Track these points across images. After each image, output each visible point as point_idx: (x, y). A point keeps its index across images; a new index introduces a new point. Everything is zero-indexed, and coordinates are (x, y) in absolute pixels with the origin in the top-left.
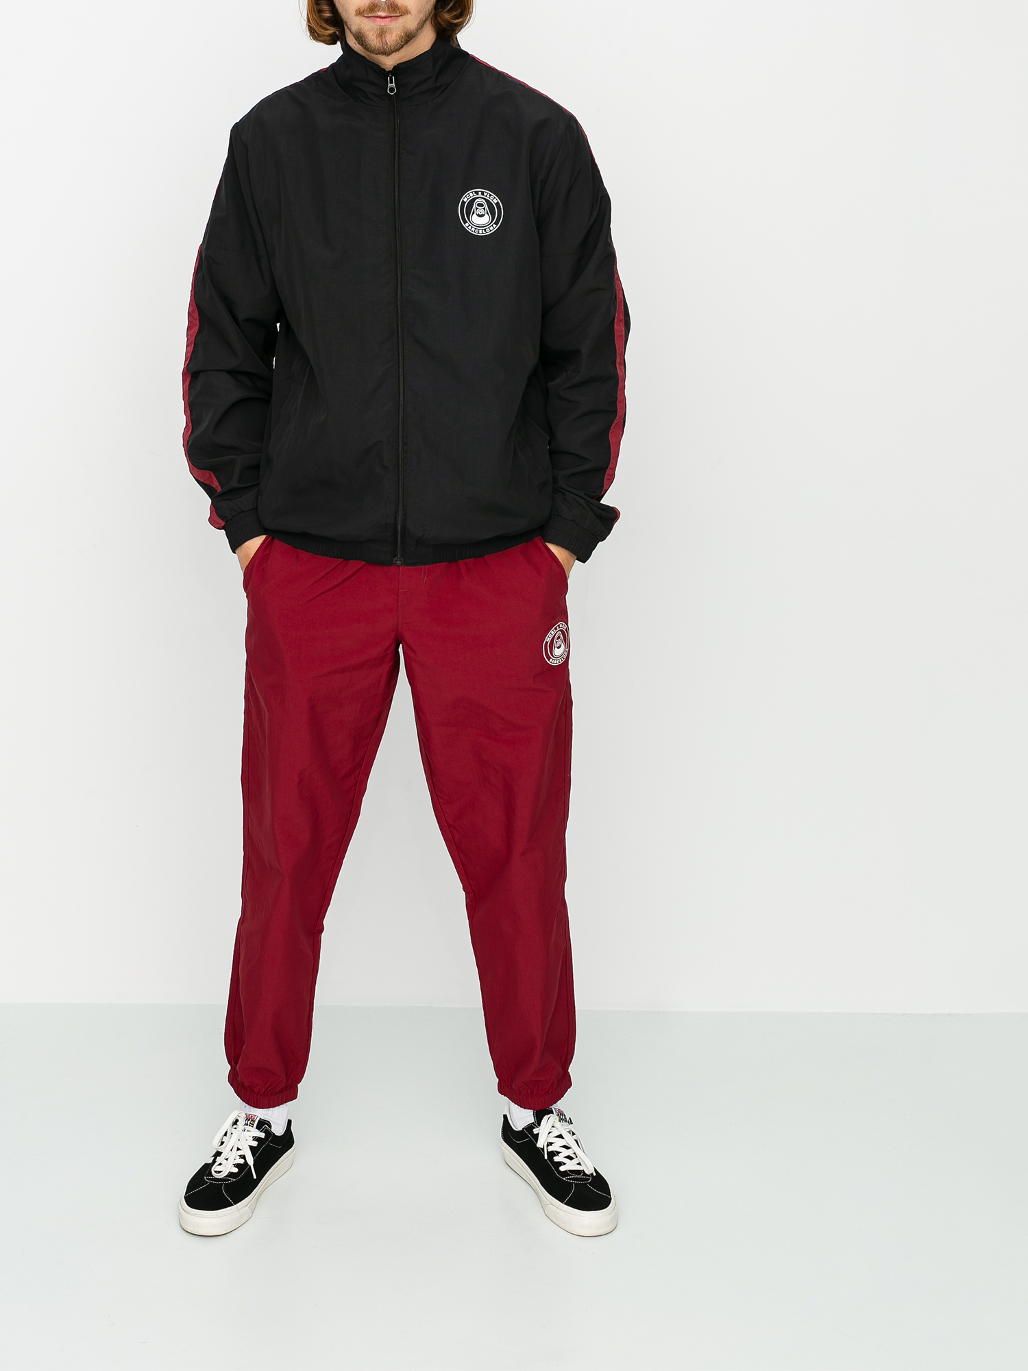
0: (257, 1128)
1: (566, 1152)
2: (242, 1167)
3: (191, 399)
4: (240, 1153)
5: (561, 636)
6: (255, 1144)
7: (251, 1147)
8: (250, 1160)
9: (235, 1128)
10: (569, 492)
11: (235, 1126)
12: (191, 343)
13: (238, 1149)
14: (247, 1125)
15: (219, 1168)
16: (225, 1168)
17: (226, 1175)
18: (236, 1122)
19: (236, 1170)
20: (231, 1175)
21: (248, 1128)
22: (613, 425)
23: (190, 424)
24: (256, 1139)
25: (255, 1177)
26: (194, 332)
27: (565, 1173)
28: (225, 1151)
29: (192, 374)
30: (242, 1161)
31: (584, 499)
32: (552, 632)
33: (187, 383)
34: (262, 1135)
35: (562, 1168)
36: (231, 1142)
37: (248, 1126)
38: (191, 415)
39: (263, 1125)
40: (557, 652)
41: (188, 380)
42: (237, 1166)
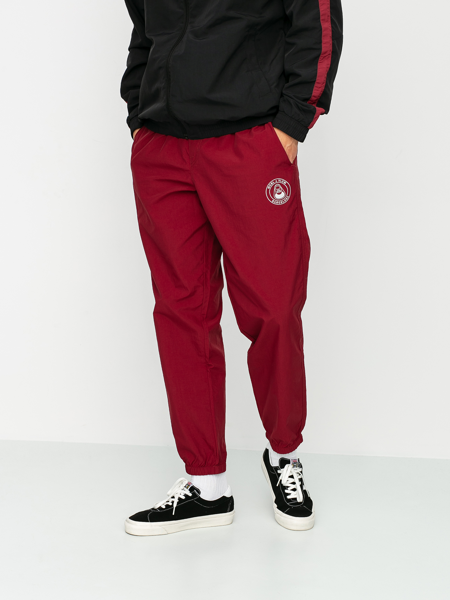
1: (293, 487)
5: (281, 187)
19: (165, 507)
22: (320, 57)
27: (289, 500)
30: (171, 504)
31: (292, 98)
35: (289, 497)
40: (278, 196)
42: (167, 505)
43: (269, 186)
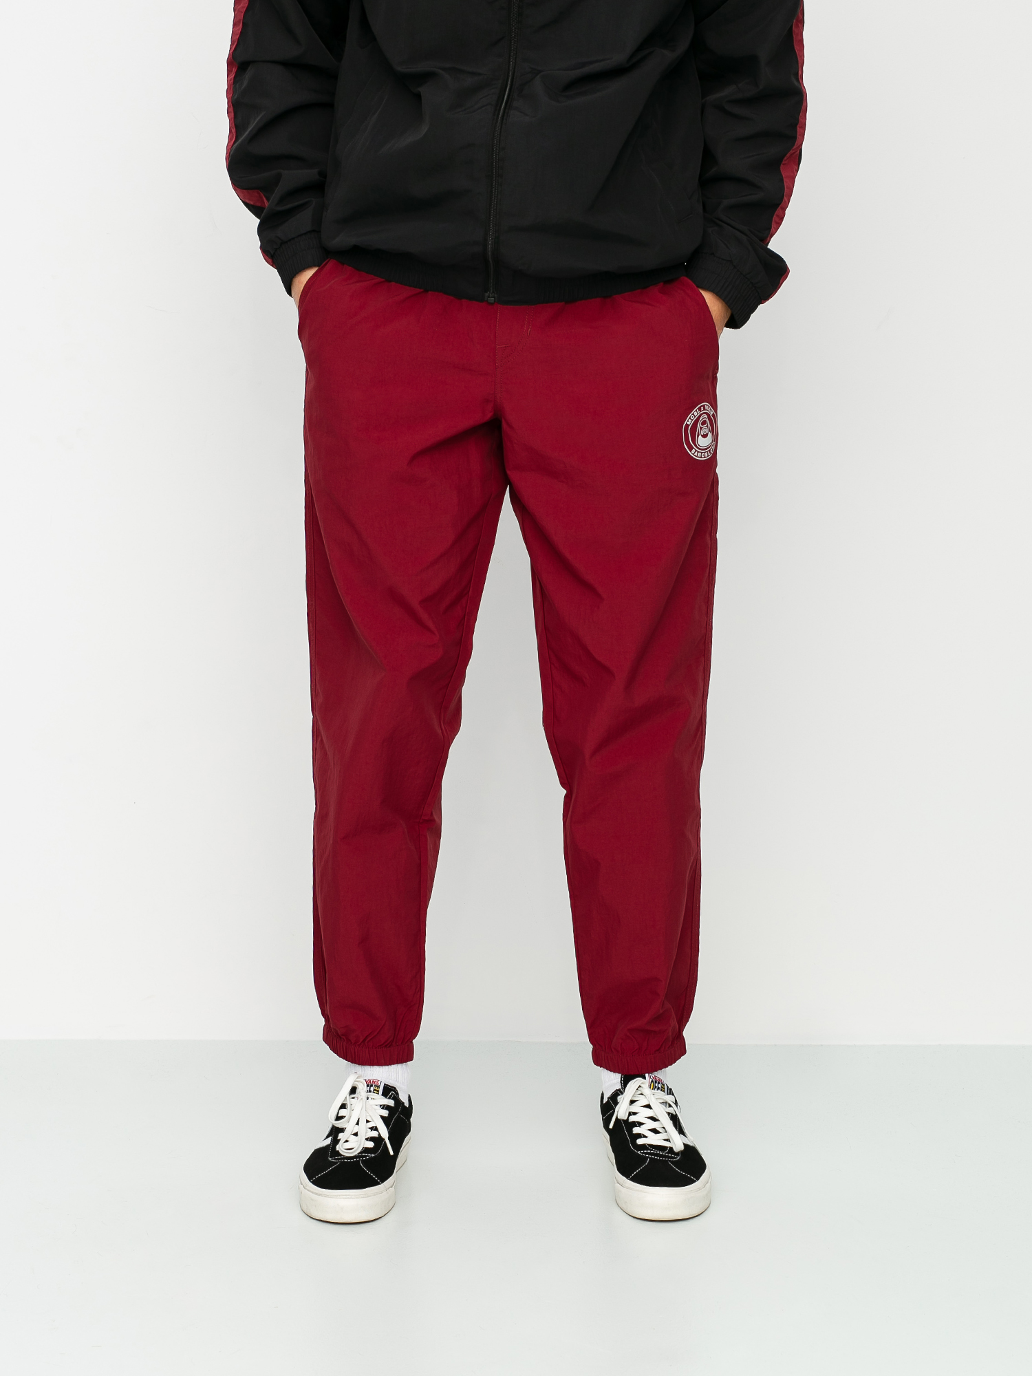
0: (383, 1095)
1: (653, 1125)
2: (378, 1140)
3: (235, 97)
4: (370, 1125)
5: (708, 421)
6: (385, 1113)
7: (382, 1117)
8: (384, 1133)
9: (353, 1098)
10: (728, 224)
11: (353, 1096)
12: (239, 22)
13: (368, 1121)
14: (370, 1091)
15: (348, 1145)
16: (352, 1145)
17: (359, 1151)
18: (353, 1090)
19: (371, 1145)
20: (366, 1150)
21: (372, 1095)
22: (788, 155)
23: (234, 130)
24: (384, 1107)
25: (392, 1153)
26: (243, 7)
28: (350, 1126)
29: (239, 64)
30: (375, 1134)
31: (746, 235)
32: (695, 413)
33: (232, 76)
34: (391, 1103)
36: (352, 1115)
37: (371, 1093)
38: (235, 118)
39: (389, 1091)
40: (702, 442)
41: (234, 70)
42: (371, 1139)
43: (690, 418)
